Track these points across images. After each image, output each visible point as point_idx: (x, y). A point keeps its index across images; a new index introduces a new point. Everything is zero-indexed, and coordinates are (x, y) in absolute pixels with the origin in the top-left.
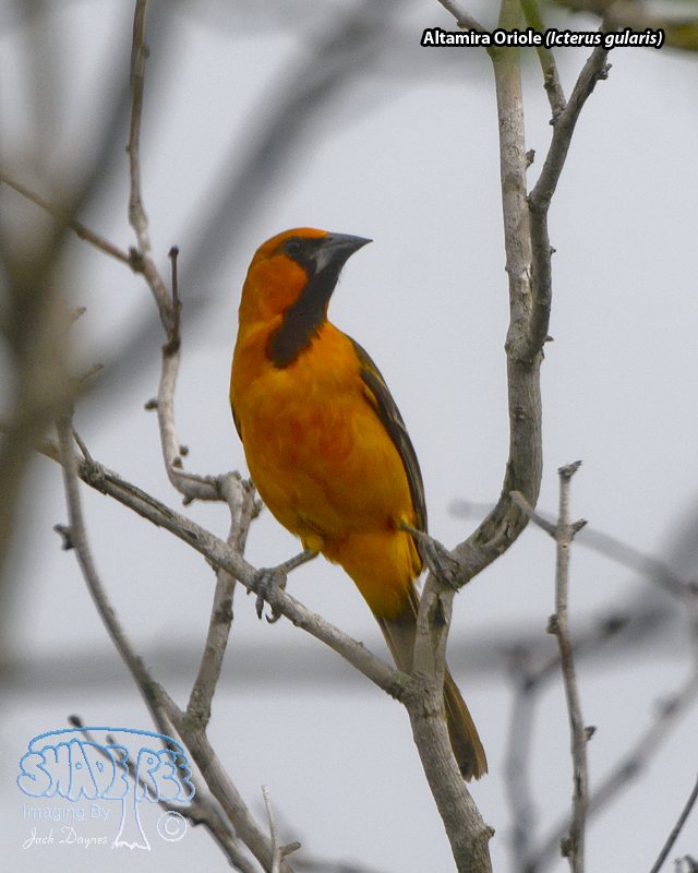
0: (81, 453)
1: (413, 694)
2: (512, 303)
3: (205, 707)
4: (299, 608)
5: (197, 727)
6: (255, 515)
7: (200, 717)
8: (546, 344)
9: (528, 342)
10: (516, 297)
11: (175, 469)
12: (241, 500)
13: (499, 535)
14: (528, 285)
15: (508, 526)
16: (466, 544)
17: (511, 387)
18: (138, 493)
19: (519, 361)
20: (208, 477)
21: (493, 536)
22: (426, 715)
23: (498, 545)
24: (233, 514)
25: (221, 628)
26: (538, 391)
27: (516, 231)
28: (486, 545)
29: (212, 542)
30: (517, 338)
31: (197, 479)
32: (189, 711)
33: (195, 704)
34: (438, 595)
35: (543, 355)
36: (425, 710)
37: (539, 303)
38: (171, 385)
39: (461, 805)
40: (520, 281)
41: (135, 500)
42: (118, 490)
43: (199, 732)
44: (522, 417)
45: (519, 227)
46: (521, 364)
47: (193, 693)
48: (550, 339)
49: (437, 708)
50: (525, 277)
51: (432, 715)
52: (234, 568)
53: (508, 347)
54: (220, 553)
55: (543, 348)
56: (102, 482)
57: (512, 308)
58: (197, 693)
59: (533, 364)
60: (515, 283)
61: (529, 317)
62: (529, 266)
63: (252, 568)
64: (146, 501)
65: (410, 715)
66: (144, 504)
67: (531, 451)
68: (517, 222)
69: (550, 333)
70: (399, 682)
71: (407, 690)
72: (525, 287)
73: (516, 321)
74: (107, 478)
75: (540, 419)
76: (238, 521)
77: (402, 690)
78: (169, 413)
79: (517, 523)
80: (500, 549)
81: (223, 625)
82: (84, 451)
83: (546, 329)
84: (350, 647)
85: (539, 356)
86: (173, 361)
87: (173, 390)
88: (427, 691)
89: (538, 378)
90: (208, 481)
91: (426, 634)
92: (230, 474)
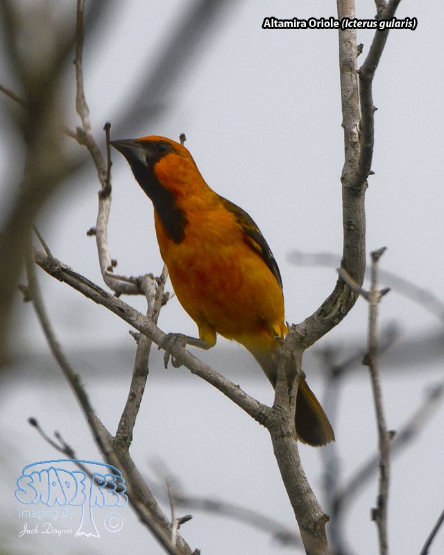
0: (45, 252)
1: (274, 421)
2: (346, 149)
3: (129, 433)
4: (196, 361)
5: (123, 447)
6: (164, 303)
7: (125, 440)
8: (370, 176)
9: (357, 174)
10: (349, 145)
11: (109, 272)
12: (155, 292)
13: (335, 311)
14: (357, 136)
15: (341, 306)
16: (312, 318)
17: (345, 206)
18: (85, 280)
19: (350, 188)
20: (131, 278)
21: (330, 312)
22: (283, 436)
23: (334, 318)
24: (148, 302)
25: (140, 380)
26: (363, 210)
27: (349, 99)
28: (326, 318)
29: (135, 315)
30: (349, 172)
31: (123, 279)
32: (117, 436)
33: (121, 431)
34: (292, 352)
35: (367, 185)
36: (283, 432)
37: (365, 146)
38: (105, 218)
39: (307, 499)
40: (352, 133)
41: (82, 285)
42: (71, 278)
43: (124, 450)
44: (352, 228)
45: (352, 96)
46: (352, 191)
47: (120, 424)
48: (372, 173)
49: (291, 431)
50: (355, 130)
51: (287, 436)
52: (150, 333)
53: (343, 179)
54: (141, 322)
55: (368, 179)
56: (59, 272)
57: (346, 152)
58: (123, 423)
59: (360, 191)
60: (348, 134)
61: (357, 158)
62: (358, 124)
63: (163, 333)
64: (89, 286)
65: (272, 436)
66: (89, 288)
67: (358, 252)
68: (350, 93)
69: (372, 169)
70: (264, 412)
71: (270, 418)
72: (355, 138)
73: (349, 161)
74: (63, 270)
75: (364, 230)
76: (153, 306)
77: (266, 418)
78: (103, 237)
79: (347, 302)
80: (336, 321)
81: (142, 377)
82: (47, 250)
83: (369, 165)
84: (230, 388)
85: (365, 186)
86: (106, 202)
87: (106, 222)
88: (283, 419)
89: (363, 201)
90: (131, 280)
91: (283, 380)
92: (147, 275)
